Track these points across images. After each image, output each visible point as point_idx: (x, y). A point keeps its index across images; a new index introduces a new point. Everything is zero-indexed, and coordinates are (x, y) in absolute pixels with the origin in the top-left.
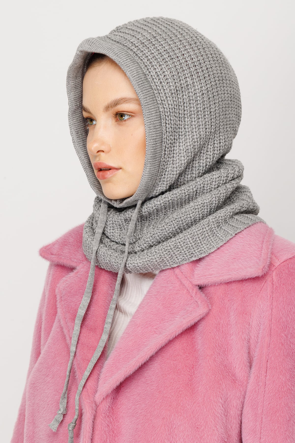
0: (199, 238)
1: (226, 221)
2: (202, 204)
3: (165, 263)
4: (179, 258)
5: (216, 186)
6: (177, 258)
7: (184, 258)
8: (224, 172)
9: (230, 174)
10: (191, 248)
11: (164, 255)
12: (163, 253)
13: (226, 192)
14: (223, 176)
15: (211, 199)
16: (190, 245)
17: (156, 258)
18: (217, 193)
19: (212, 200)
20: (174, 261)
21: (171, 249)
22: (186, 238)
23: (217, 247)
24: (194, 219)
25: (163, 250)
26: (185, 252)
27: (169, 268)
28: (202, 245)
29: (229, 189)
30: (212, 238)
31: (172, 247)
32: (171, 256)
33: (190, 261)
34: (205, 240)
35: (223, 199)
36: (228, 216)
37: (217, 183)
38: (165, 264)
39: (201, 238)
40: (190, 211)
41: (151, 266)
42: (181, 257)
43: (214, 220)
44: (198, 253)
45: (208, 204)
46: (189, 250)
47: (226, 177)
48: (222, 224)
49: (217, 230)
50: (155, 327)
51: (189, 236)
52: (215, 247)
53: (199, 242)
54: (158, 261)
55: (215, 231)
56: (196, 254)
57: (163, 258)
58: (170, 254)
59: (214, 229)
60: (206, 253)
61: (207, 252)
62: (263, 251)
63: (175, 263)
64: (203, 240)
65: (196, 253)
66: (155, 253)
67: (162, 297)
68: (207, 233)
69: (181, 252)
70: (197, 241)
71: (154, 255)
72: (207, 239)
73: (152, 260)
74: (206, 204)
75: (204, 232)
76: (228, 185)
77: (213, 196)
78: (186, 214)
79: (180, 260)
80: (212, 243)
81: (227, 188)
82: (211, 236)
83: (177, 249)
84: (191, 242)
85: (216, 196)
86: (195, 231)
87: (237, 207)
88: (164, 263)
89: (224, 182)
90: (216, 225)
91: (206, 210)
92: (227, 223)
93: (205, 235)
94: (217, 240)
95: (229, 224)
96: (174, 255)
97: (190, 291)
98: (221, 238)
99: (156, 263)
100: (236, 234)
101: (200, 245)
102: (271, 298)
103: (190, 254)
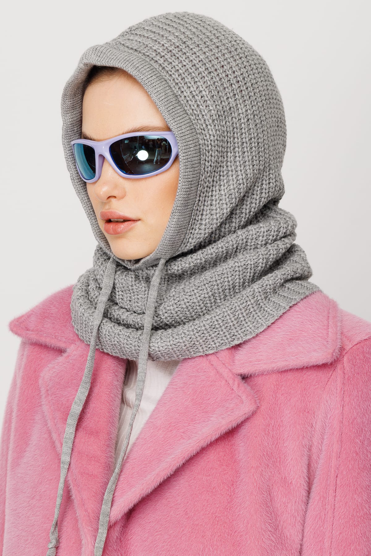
0: (242, 313)
1: (275, 290)
2: (245, 265)
3: (197, 348)
4: (216, 341)
5: (264, 243)
6: (213, 341)
7: (222, 342)
8: (274, 224)
9: (282, 229)
10: (233, 328)
12: (194, 335)
13: (277, 254)
14: (273, 230)
15: (257, 260)
16: (231, 324)
17: (185, 341)
18: (265, 253)
19: (258, 262)
20: (210, 346)
21: (206, 330)
22: (226, 314)
23: (267, 325)
24: (232, 284)
25: (195, 331)
27: (202, 354)
28: (246, 323)
29: (281, 249)
30: (259, 314)
31: (207, 327)
32: (206, 339)
33: (231, 345)
34: (250, 317)
36: (279, 284)
37: (265, 238)
38: (197, 350)
39: (244, 314)
40: (229, 273)
41: (177, 351)
42: (219, 340)
43: (260, 290)
44: (242, 335)
45: (252, 266)
46: (230, 331)
47: (277, 231)
48: (271, 295)
49: (264, 303)
51: (229, 312)
52: (264, 324)
53: (242, 319)
54: (188, 345)
55: (261, 304)
56: (239, 336)
57: (194, 341)
58: (204, 337)
59: (261, 301)
60: (253, 333)
61: (254, 332)
63: (211, 348)
64: (248, 316)
65: (239, 334)
66: (183, 335)
68: (253, 307)
69: (218, 334)
70: (240, 318)
71: (182, 338)
72: (252, 315)
73: (179, 344)
74: (249, 266)
75: (248, 305)
77: (260, 256)
78: (223, 277)
79: (217, 344)
80: (260, 320)
81: (279, 248)
82: (257, 312)
83: (214, 330)
84: (233, 319)
85: (264, 257)
86: (237, 305)
87: (289, 272)
88: (196, 348)
89: (274, 238)
90: (263, 297)
91: (248, 274)
92: (276, 293)
93: (250, 310)
94: (266, 316)
95: (279, 295)
96: (209, 338)
97: (231, 382)
98: (271, 312)
99: (184, 348)
100: (290, 307)
101: (243, 323)
102: (342, 392)
103: (232, 336)
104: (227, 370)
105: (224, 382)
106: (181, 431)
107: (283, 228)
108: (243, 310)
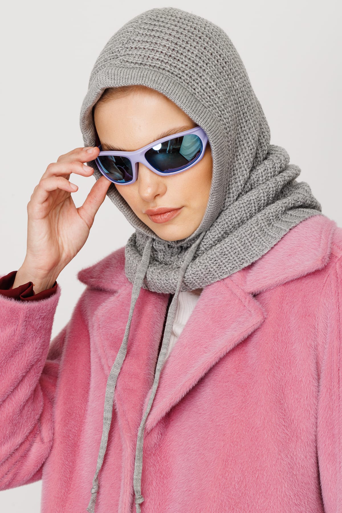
0: (248, 239)
1: (278, 217)
2: (248, 201)
3: (213, 275)
4: (228, 266)
6: (225, 266)
7: (233, 266)
10: (241, 252)
11: (210, 265)
12: (208, 262)
13: (277, 186)
15: (258, 194)
16: (239, 249)
17: (202, 269)
18: (265, 187)
19: (260, 196)
20: (223, 271)
21: (217, 256)
22: (233, 241)
23: (271, 247)
24: (240, 219)
25: (208, 259)
26: (234, 258)
27: (219, 280)
28: (253, 247)
29: (279, 182)
30: (263, 238)
31: (218, 254)
32: (219, 265)
33: (241, 268)
34: (255, 242)
35: (273, 194)
36: (280, 212)
38: (214, 276)
39: (250, 240)
40: (235, 211)
41: (197, 280)
42: (230, 265)
43: (263, 218)
44: (249, 258)
45: (255, 200)
46: (239, 256)
48: (274, 221)
49: (268, 228)
51: (235, 239)
52: (268, 246)
53: (249, 244)
54: (204, 273)
55: (265, 230)
56: (247, 259)
57: (209, 268)
58: (216, 263)
59: (265, 227)
60: (259, 255)
61: (260, 254)
62: (322, 242)
63: (225, 273)
65: (247, 258)
66: (199, 264)
68: (257, 233)
69: (229, 260)
70: (247, 243)
71: (198, 267)
72: (257, 240)
73: (197, 273)
74: (252, 201)
75: (253, 232)
76: (278, 178)
77: (260, 191)
78: (230, 215)
79: (229, 269)
80: (264, 244)
81: (277, 182)
82: (261, 236)
83: (225, 256)
84: (240, 245)
85: (264, 191)
86: (242, 232)
90: (266, 223)
91: (253, 208)
92: (280, 219)
93: (255, 236)
94: (270, 239)
95: (282, 221)
96: (221, 264)
97: (243, 300)
98: (274, 236)
99: (202, 275)
100: (290, 229)
101: (250, 248)
102: (337, 294)
103: (240, 260)
104: (240, 290)
105: (237, 300)
106: (204, 346)
108: (248, 237)
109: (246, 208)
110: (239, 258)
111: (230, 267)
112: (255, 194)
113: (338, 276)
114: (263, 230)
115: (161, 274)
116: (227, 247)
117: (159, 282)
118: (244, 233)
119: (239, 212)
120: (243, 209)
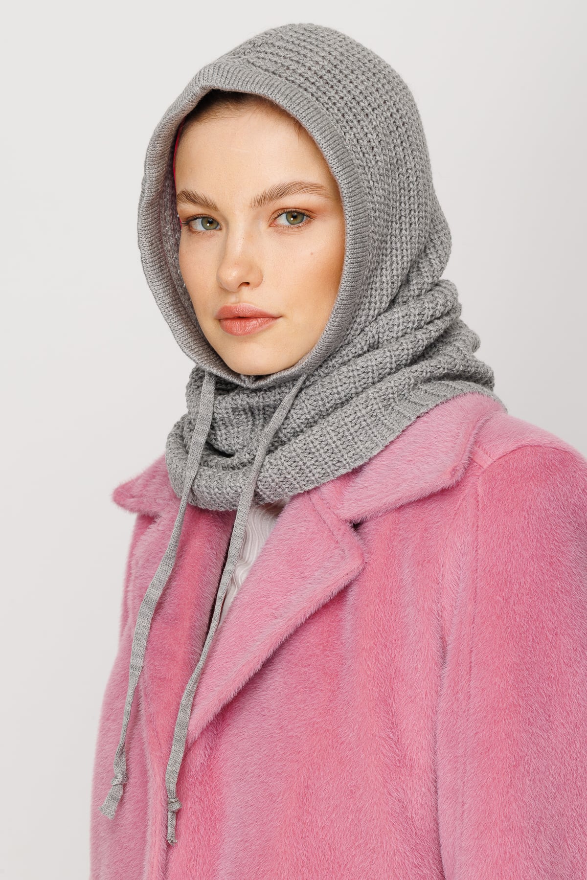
0: (348, 430)
1: (404, 395)
2: (363, 367)
3: (292, 484)
4: (314, 471)
5: (400, 334)
6: (310, 472)
7: (324, 472)
8: (414, 306)
9: (426, 311)
10: (336, 451)
11: (286, 469)
12: (283, 464)
13: (415, 348)
14: (412, 315)
15: (382, 359)
16: (334, 446)
17: (272, 474)
18: (394, 348)
19: (384, 362)
20: (307, 479)
21: (298, 455)
22: (325, 431)
23: (384, 445)
24: (345, 396)
25: (283, 459)
26: (324, 459)
27: (300, 492)
28: (356, 443)
30: (374, 430)
31: (299, 451)
32: (300, 469)
33: (336, 476)
34: (361, 434)
35: (407, 360)
36: (407, 386)
37: (401, 327)
38: (292, 486)
39: (352, 431)
40: (338, 381)
42: (319, 470)
43: (376, 395)
44: (349, 460)
45: (375, 368)
46: (333, 456)
47: (419, 315)
48: (395, 402)
49: (383, 413)
50: (274, 607)
51: (328, 429)
52: (380, 444)
53: (350, 438)
54: (277, 480)
55: (380, 416)
56: (345, 462)
57: (284, 474)
58: (296, 466)
59: (378, 411)
60: (364, 457)
61: (366, 455)
63: (310, 482)
64: (358, 434)
65: (345, 460)
66: (268, 466)
67: (286, 548)
68: (365, 421)
69: (317, 461)
70: (346, 436)
71: (267, 470)
72: (364, 431)
73: (264, 480)
74: (370, 369)
75: (359, 418)
77: (386, 354)
78: (330, 387)
79: (317, 475)
80: (375, 438)
81: (418, 340)
83: (311, 456)
84: (335, 439)
85: (392, 354)
86: (340, 418)
87: (424, 367)
88: (289, 483)
89: (415, 326)
90: (381, 405)
91: (370, 380)
92: (406, 399)
93: (361, 425)
94: (385, 431)
95: (409, 402)
96: (304, 467)
97: (335, 532)
98: (391, 426)
99: (273, 484)
100: (418, 417)
101: (351, 443)
102: (475, 528)
103: (335, 462)
104: (332, 515)
105: (326, 533)
107: (428, 308)
108: (350, 425)
109: (357, 379)
110: (332, 460)
111: (319, 473)
112: (376, 357)
113: (480, 499)
114: (376, 416)
115: (212, 477)
116: (314, 441)
117: (208, 491)
118: (344, 419)
119: (345, 384)
120: (352, 380)
